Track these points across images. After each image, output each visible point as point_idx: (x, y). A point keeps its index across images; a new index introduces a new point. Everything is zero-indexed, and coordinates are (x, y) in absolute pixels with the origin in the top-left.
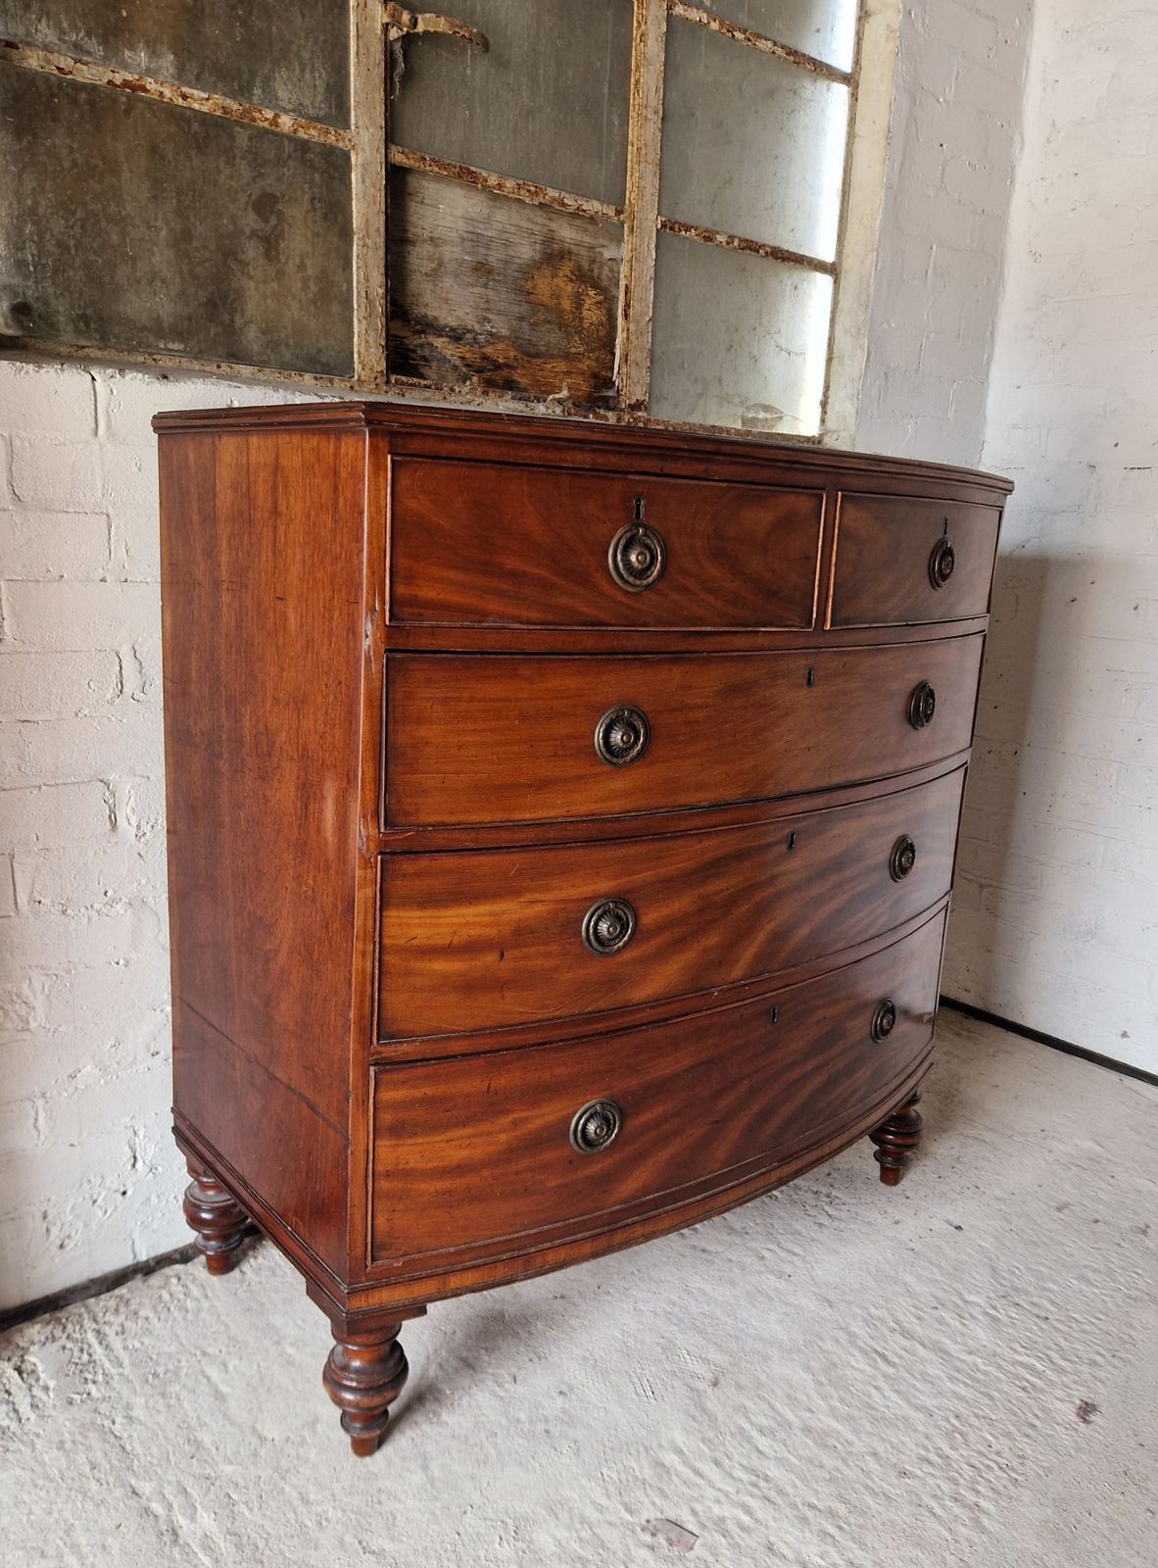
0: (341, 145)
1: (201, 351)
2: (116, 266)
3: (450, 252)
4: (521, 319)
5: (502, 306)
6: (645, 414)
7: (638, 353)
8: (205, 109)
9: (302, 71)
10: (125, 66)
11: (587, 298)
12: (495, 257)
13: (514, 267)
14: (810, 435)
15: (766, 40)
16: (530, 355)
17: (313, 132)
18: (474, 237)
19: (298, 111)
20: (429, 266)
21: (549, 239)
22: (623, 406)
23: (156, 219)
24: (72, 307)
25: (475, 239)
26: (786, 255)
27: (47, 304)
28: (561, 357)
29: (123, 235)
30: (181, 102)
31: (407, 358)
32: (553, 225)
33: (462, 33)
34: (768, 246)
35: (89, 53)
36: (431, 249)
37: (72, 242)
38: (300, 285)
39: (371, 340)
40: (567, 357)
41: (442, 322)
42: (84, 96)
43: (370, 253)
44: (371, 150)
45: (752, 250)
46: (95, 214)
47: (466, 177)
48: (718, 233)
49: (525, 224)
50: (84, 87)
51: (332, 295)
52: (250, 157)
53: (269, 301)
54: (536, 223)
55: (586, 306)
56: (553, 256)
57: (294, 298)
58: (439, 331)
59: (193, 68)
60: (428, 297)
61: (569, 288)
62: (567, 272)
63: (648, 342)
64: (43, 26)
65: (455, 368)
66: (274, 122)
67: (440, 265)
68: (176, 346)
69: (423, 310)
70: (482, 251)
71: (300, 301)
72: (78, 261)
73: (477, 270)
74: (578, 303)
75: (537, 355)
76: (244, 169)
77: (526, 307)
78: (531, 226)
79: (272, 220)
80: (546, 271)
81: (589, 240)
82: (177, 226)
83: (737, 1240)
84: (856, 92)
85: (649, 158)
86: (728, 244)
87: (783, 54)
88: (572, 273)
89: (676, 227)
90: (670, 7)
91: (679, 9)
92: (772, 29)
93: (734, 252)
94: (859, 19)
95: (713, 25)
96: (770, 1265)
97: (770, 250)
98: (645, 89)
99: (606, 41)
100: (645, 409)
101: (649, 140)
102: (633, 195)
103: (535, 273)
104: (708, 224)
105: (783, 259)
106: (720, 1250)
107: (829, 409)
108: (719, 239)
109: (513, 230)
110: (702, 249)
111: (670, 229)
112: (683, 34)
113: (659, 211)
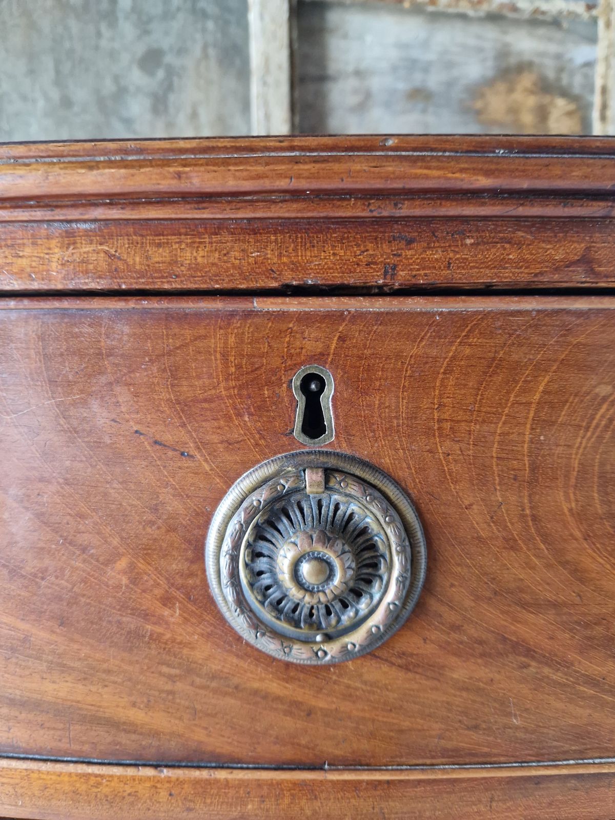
3: (376, 84)
11: (553, 110)
12: (434, 81)
13: (458, 87)
18: (408, 63)
20: (353, 100)
21: (503, 53)
23: (33, 91)
25: (410, 66)
36: (356, 82)
43: (271, 90)
49: (473, 42)
52: (134, 16)
54: (487, 40)
55: (553, 118)
56: (508, 70)
61: (531, 101)
62: (528, 84)
67: (368, 97)
70: (418, 76)
73: (412, 95)
74: (542, 114)
76: (127, 29)
78: (480, 43)
79: (161, 74)
80: (501, 87)
81: (553, 48)
82: (55, 94)
88: (533, 85)
103: (487, 91)
109: (457, 49)
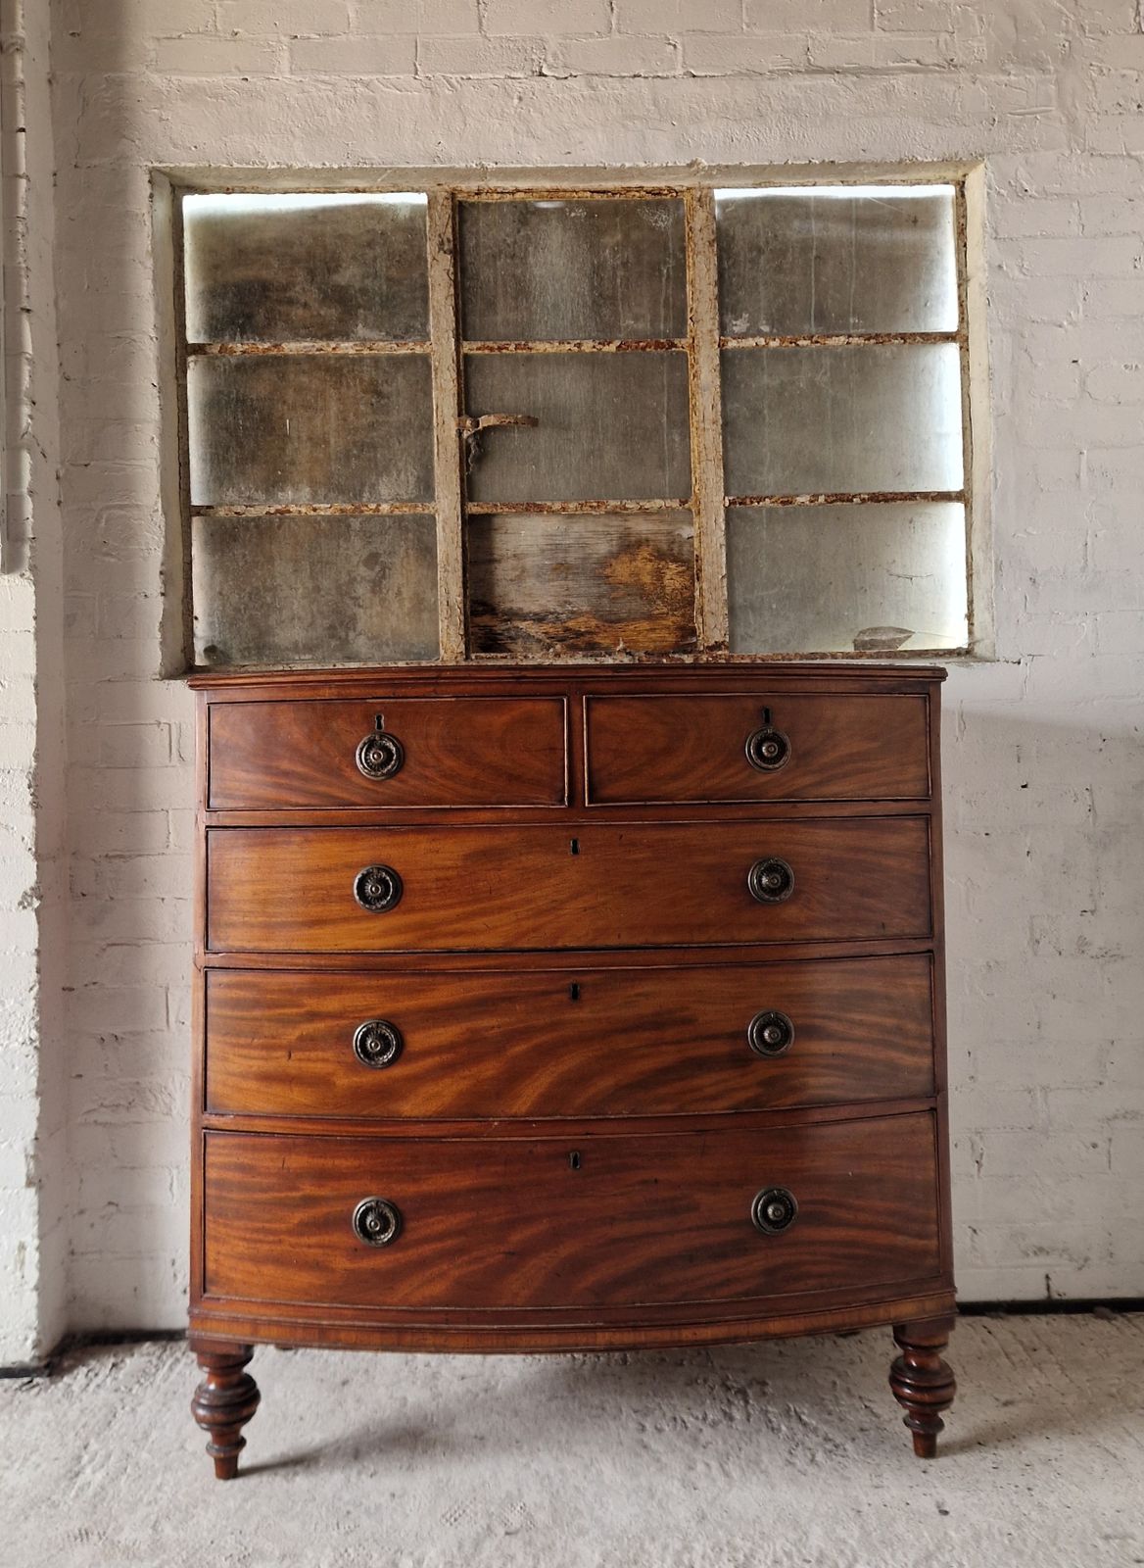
0: (426, 512)
1: (324, 658)
2: (269, 615)
3: (529, 562)
4: (601, 596)
5: (582, 590)
6: (726, 652)
7: (713, 605)
8: (328, 513)
9: (398, 475)
10: (279, 502)
11: (668, 571)
12: (572, 558)
13: (591, 561)
14: (954, 647)
15: (837, 336)
16: (612, 622)
17: (405, 509)
18: (554, 547)
19: (397, 498)
20: (513, 574)
21: (626, 535)
22: (702, 648)
23: (296, 583)
24: (240, 644)
25: (557, 548)
26: (890, 496)
27: (225, 644)
28: (644, 619)
29: (274, 597)
30: (312, 513)
31: (496, 641)
32: (628, 524)
33: (507, 421)
34: (865, 494)
35: (257, 500)
36: (515, 562)
37: (242, 607)
38: (397, 605)
39: (452, 632)
40: (650, 617)
41: (526, 610)
42: (252, 524)
43: (450, 575)
44: (450, 510)
45: (843, 501)
46: (257, 588)
47: (533, 508)
48: (798, 495)
49: (600, 529)
50: (253, 519)
51: (422, 606)
52: (361, 534)
53: (374, 619)
54: (614, 526)
55: (668, 577)
56: (629, 546)
57: (393, 613)
58: (524, 617)
59: (322, 492)
60: (513, 595)
61: (649, 566)
62: (646, 555)
63: (723, 595)
64: (230, 493)
65: (539, 641)
66: (377, 510)
67: (523, 571)
68: (307, 657)
69: (508, 605)
70: (561, 555)
71: (397, 616)
72: (246, 617)
73: (556, 569)
74: (659, 575)
75: (619, 621)
76: (357, 542)
77: (606, 587)
78: (607, 529)
79: (378, 568)
80: (625, 558)
81: (664, 527)
82: (310, 585)
83: (688, 1448)
84: (965, 344)
85: (710, 457)
86: (812, 502)
87: (861, 341)
88: (651, 554)
89: (748, 501)
90: (723, 345)
91: (732, 344)
92: (846, 326)
93: (821, 507)
94: (959, 286)
95: (774, 344)
96: (692, 1475)
97: (866, 497)
98: (701, 408)
99: (663, 386)
100: (727, 648)
101: (709, 444)
102: (697, 488)
103: (613, 562)
104: (786, 491)
105: (886, 500)
106: (662, 1451)
107: (976, 620)
108: (800, 499)
109: (590, 535)
110: (781, 512)
111: (740, 504)
112: (741, 359)
113: (727, 493)
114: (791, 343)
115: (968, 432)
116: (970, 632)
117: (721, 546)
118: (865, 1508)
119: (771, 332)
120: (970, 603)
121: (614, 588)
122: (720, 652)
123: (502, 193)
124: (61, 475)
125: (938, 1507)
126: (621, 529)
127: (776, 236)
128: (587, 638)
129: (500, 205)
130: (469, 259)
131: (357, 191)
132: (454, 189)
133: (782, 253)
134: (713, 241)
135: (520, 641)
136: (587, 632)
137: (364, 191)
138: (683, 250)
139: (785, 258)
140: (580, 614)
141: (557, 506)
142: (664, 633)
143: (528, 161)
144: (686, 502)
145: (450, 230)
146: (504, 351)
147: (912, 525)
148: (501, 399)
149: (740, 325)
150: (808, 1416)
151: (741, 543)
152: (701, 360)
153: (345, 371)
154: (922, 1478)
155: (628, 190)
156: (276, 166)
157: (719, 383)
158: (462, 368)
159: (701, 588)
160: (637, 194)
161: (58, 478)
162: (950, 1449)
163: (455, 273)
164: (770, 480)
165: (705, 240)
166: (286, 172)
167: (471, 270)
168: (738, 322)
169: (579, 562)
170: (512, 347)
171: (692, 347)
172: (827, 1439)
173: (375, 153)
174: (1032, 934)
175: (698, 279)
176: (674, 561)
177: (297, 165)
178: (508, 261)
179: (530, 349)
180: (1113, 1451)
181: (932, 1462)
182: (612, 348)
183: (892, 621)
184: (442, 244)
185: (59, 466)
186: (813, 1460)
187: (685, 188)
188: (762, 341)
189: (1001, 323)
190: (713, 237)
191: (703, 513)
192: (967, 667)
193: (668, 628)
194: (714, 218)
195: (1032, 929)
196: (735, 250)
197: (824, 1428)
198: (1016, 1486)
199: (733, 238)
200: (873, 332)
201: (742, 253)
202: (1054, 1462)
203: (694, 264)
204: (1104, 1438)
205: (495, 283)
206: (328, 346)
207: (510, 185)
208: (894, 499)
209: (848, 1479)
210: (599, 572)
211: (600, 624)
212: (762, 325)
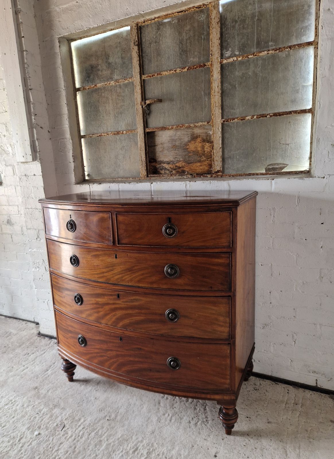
0: (135, 132)
2: (100, 165)
3: (165, 145)
4: (185, 155)
5: (180, 154)
8: (111, 135)
9: (127, 121)
10: (100, 133)
11: (206, 146)
12: (177, 143)
13: (182, 144)
15: (264, 51)
17: (130, 132)
18: (172, 140)
20: (161, 149)
21: (193, 134)
22: (213, 173)
24: (95, 173)
25: (173, 140)
26: (281, 113)
27: (91, 173)
28: (198, 162)
29: (101, 160)
30: (107, 135)
31: (157, 170)
32: (194, 131)
33: (152, 102)
34: (271, 113)
35: (94, 133)
36: (161, 146)
38: (129, 161)
39: (143, 169)
40: (200, 161)
41: (165, 161)
43: (142, 152)
44: (141, 131)
45: (263, 117)
47: (164, 128)
48: (247, 116)
49: (185, 133)
50: (94, 138)
51: (135, 161)
52: (120, 140)
53: (124, 165)
54: (189, 132)
55: (206, 148)
56: (194, 138)
57: (128, 164)
58: (164, 163)
60: (161, 156)
61: (200, 145)
62: (199, 141)
63: (220, 154)
64: (88, 131)
65: (168, 170)
66: (122, 133)
67: (163, 148)
68: (109, 177)
69: (160, 159)
70: (174, 143)
72: (95, 166)
73: (173, 147)
74: (203, 147)
75: (191, 163)
76: (119, 143)
77: (187, 152)
78: (187, 133)
79: (124, 150)
80: (193, 142)
81: (204, 131)
83: (168, 407)
84: (317, 46)
85: (217, 105)
86: (252, 118)
87: (273, 52)
88: (201, 141)
89: (229, 121)
90: (222, 63)
91: (225, 61)
92: (268, 47)
93: (255, 120)
94: (316, 20)
95: (240, 59)
96: (163, 417)
97: (272, 115)
98: (214, 88)
99: (202, 81)
100: (221, 172)
101: (216, 101)
102: (213, 117)
103: (189, 143)
104: (243, 115)
105: (280, 115)
106: (162, 406)
107: (313, 160)
108: (247, 118)
109: (182, 135)
110: (241, 123)
111: (227, 121)
112: (228, 67)
113: (222, 118)
114: (246, 57)
115: (315, 84)
116: (310, 164)
117: (220, 137)
118: (195, 446)
119: (239, 53)
120: (311, 153)
121: (190, 152)
122: (219, 174)
123: (151, 20)
124: (50, 131)
125: (216, 453)
126: (192, 132)
127: (242, 14)
128: (182, 169)
129: (151, 24)
130: (143, 46)
131: (112, 30)
132: (137, 22)
133: (244, 21)
134: (219, 22)
135: (163, 170)
136: (182, 167)
137: (113, 30)
138: (209, 27)
139: (245, 23)
140: (180, 161)
141: (170, 127)
142: (204, 167)
143: (152, 8)
144: (209, 122)
145: (137, 37)
146: (154, 76)
147: (290, 124)
148: (154, 93)
149: (228, 54)
150: (208, 407)
151: (227, 135)
152: (214, 70)
153: (113, 90)
154: (220, 441)
155: (190, 8)
156: (87, 29)
157: (220, 77)
158: (143, 84)
159: (213, 152)
160: (193, 9)
161: (49, 132)
162: (237, 433)
163: (139, 52)
164: (238, 111)
165: (216, 22)
166: (90, 30)
167: (144, 50)
168: (227, 53)
169: (179, 144)
170: (156, 75)
171: (211, 65)
172: (206, 417)
173: (110, 18)
174: (320, 275)
175: (213, 38)
176: (208, 142)
177: (92, 27)
178: (155, 44)
179: (161, 74)
180: (288, 452)
181: (228, 436)
182: (186, 70)
183: (280, 161)
184: (134, 43)
185: (49, 129)
186: (196, 423)
187: (209, 3)
188: (235, 59)
189: (327, 36)
190: (218, 20)
191: (214, 126)
192: (302, 179)
193: (206, 165)
194: (219, 12)
195: (320, 273)
196: (227, 24)
197: (209, 413)
198: (245, 455)
199: (226, 19)
200: (278, 47)
201: (229, 24)
202: (265, 450)
203: (212, 33)
204: (289, 447)
205: (151, 53)
206: (108, 83)
207: (153, 17)
208: (283, 115)
209: (199, 433)
210: (185, 147)
211: (185, 164)
212: (236, 52)
